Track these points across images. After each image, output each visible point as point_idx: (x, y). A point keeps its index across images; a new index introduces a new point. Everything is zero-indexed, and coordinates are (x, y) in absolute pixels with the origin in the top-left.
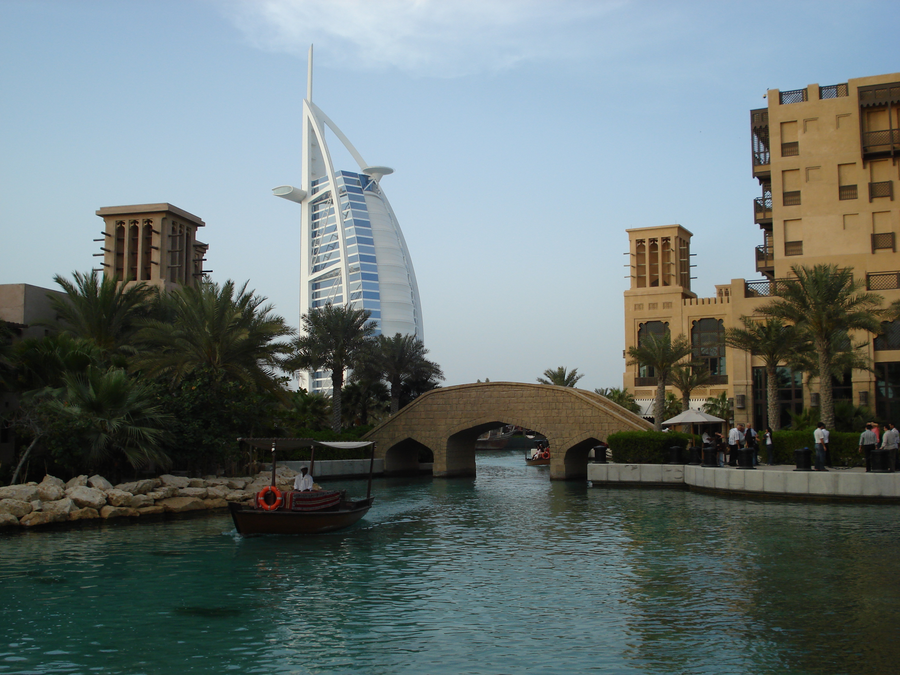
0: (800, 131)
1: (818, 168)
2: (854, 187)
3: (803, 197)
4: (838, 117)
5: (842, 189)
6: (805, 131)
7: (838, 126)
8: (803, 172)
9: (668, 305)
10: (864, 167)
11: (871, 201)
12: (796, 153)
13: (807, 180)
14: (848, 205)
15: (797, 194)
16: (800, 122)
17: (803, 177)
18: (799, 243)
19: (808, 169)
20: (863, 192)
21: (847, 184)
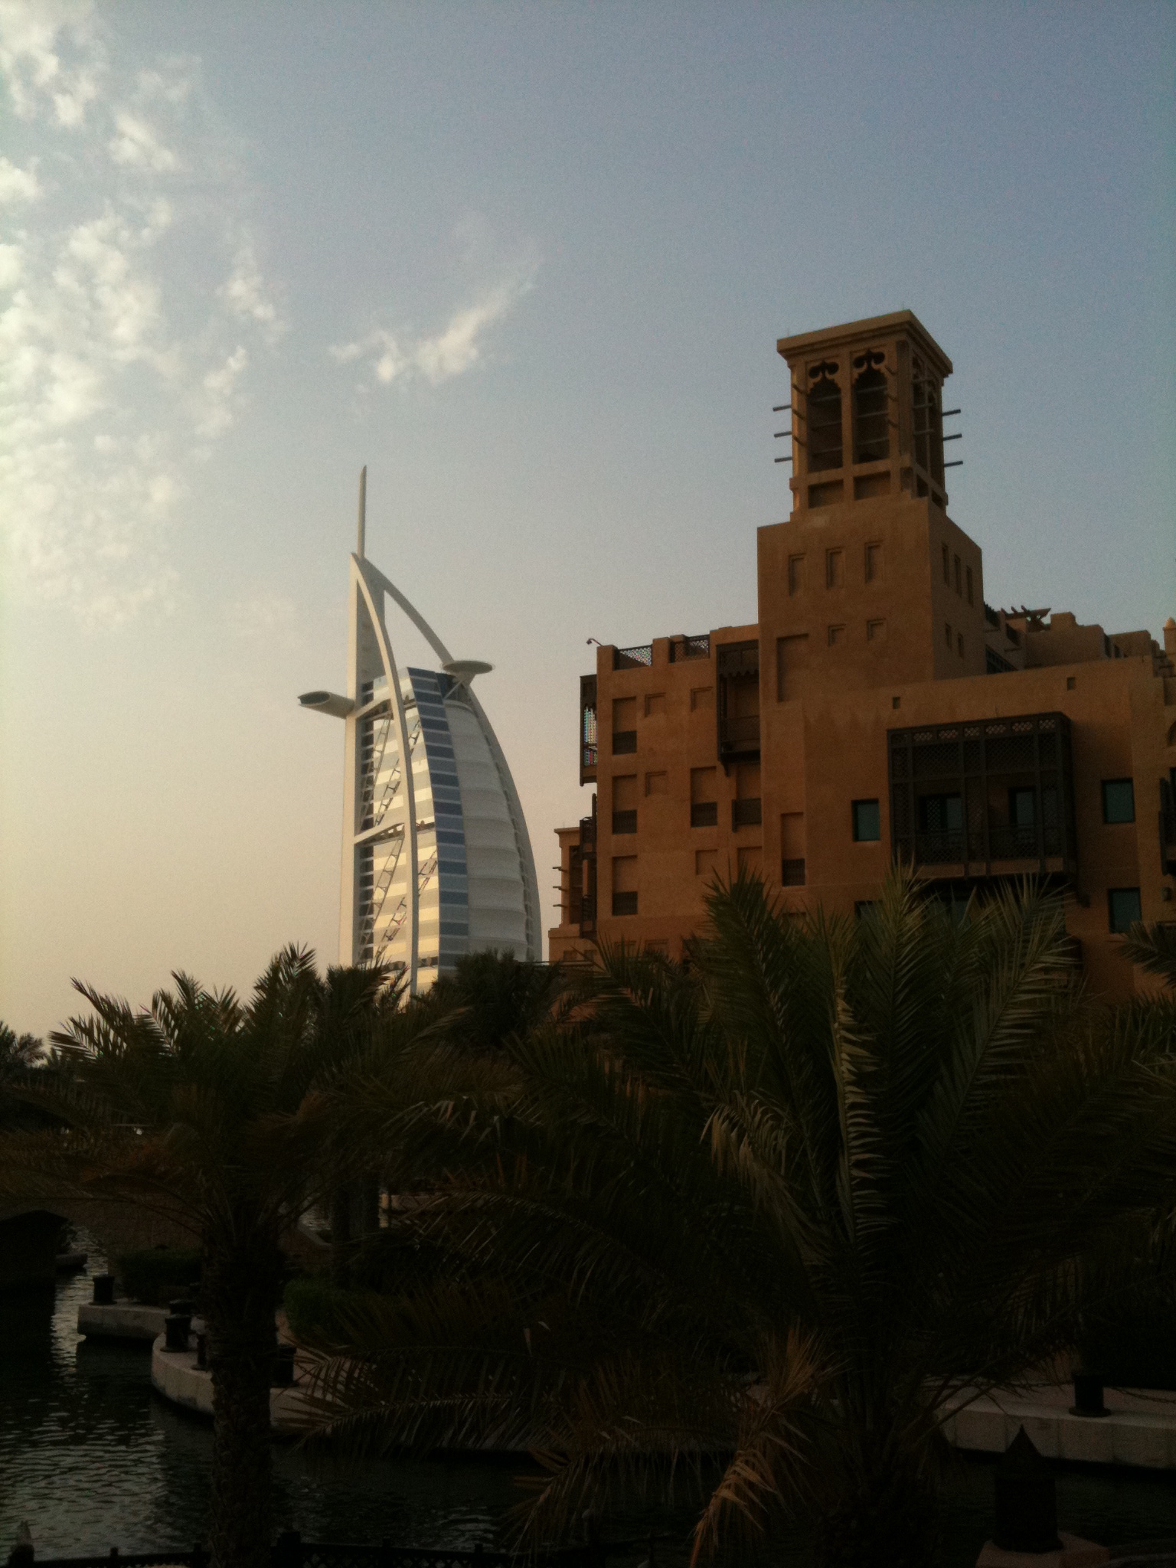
0: (640, 714)
1: (663, 773)
2: (712, 807)
3: (641, 820)
4: (694, 693)
5: (695, 808)
6: (648, 712)
7: (693, 708)
8: (641, 781)
10: (728, 774)
12: (632, 748)
13: (648, 791)
14: (704, 834)
15: (633, 815)
16: (641, 700)
19: (649, 776)
20: (725, 816)
21: (704, 802)
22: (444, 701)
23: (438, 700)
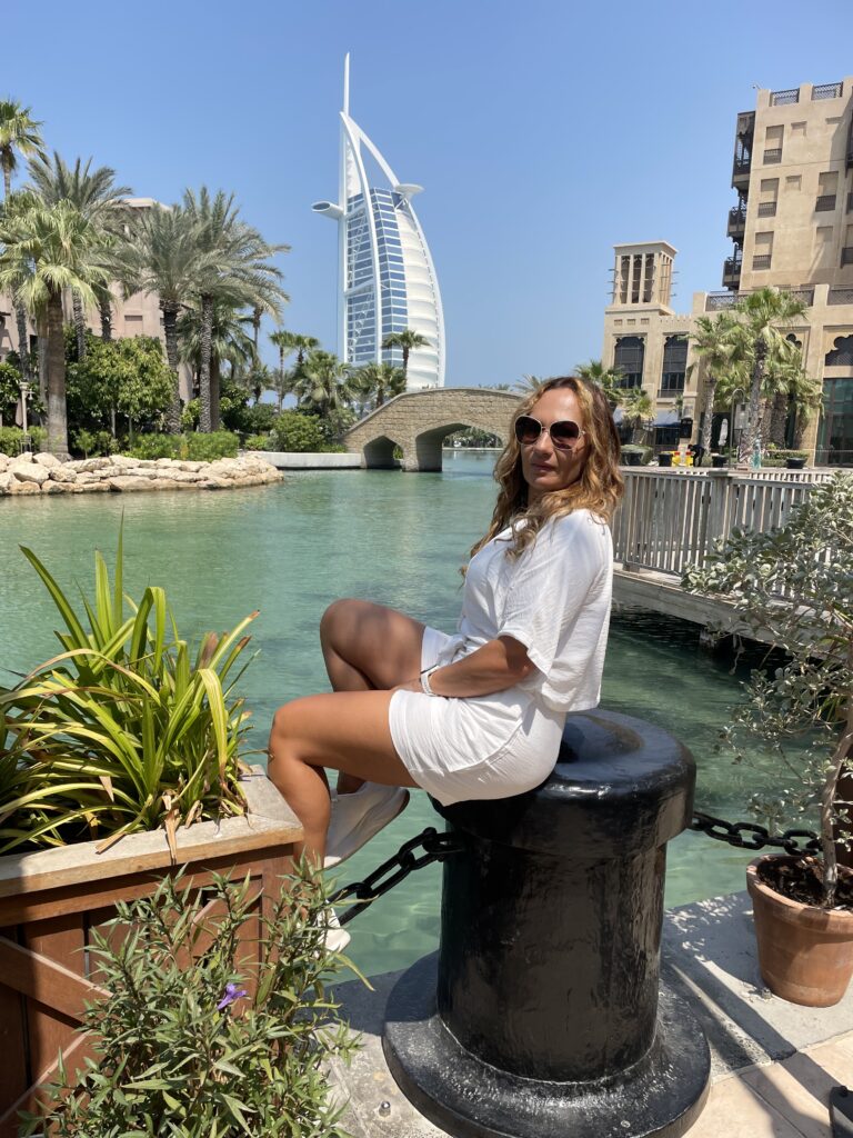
0: (786, 137)
1: (799, 176)
2: (833, 197)
3: (779, 208)
4: (828, 120)
6: (791, 136)
8: (782, 182)
9: (645, 320)
10: (846, 176)
11: (847, 213)
12: (778, 160)
13: (786, 189)
15: (774, 204)
16: (788, 128)
17: (781, 188)
18: (768, 258)
19: (789, 179)
20: (841, 203)
21: (828, 194)
22: (396, 210)
23: (391, 209)
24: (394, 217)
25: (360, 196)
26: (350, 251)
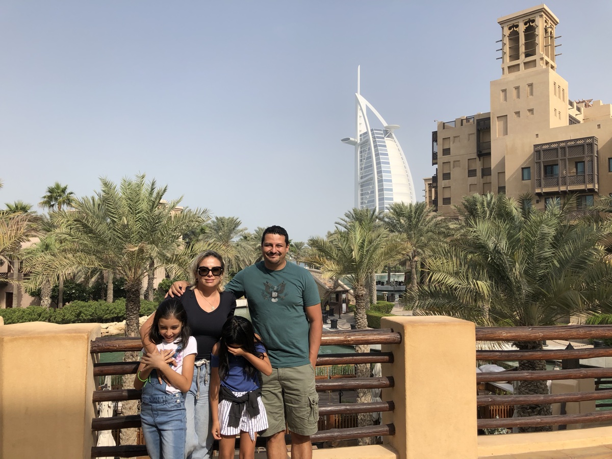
0: (452, 143)
1: (459, 161)
2: (475, 170)
3: (452, 176)
4: (469, 135)
5: (469, 171)
6: (454, 142)
7: (469, 140)
8: (452, 163)
10: (480, 160)
11: (482, 178)
12: (449, 154)
13: (454, 167)
14: (473, 180)
15: (449, 174)
16: (452, 138)
17: (452, 166)
18: (449, 199)
19: (454, 162)
20: (479, 173)
21: (472, 169)
22: (385, 138)
23: (383, 138)
24: (384, 142)
25: (366, 133)
26: (361, 161)
